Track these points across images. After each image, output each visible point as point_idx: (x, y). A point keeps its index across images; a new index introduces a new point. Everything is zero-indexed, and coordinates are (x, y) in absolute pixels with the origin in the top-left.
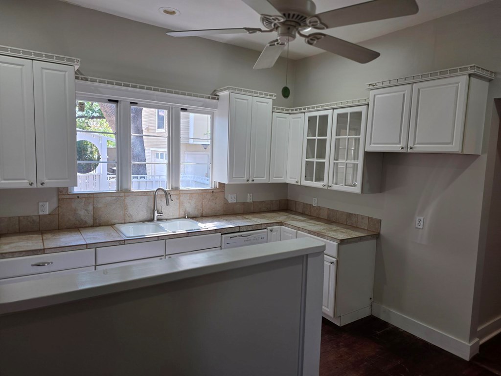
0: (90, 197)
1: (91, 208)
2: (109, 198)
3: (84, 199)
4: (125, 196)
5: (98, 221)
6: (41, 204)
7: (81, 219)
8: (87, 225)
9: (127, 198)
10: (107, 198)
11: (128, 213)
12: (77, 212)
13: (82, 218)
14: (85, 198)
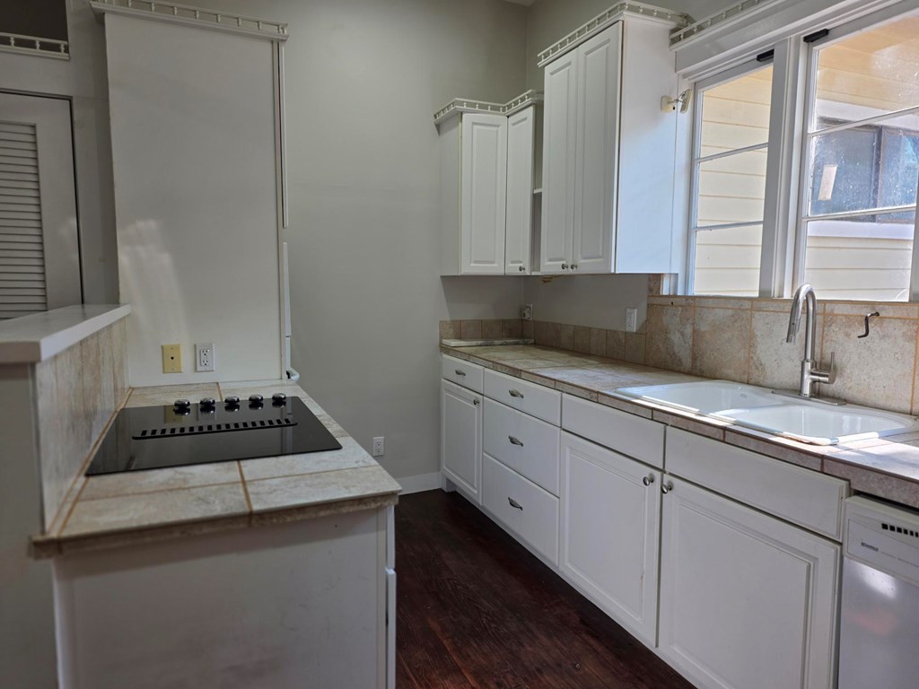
0: (689, 305)
1: (689, 330)
2: (720, 312)
3: (680, 309)
4: (752, 309)
5: (698, 364)
6: (628, 310)
7: (674, 354)
8: (682, 369)
9: (757, 315)
10: (717, 311)
11: (755, 358)
12: (669, 336)
13: (676, 349)
14: (681, 306)
